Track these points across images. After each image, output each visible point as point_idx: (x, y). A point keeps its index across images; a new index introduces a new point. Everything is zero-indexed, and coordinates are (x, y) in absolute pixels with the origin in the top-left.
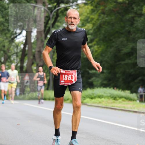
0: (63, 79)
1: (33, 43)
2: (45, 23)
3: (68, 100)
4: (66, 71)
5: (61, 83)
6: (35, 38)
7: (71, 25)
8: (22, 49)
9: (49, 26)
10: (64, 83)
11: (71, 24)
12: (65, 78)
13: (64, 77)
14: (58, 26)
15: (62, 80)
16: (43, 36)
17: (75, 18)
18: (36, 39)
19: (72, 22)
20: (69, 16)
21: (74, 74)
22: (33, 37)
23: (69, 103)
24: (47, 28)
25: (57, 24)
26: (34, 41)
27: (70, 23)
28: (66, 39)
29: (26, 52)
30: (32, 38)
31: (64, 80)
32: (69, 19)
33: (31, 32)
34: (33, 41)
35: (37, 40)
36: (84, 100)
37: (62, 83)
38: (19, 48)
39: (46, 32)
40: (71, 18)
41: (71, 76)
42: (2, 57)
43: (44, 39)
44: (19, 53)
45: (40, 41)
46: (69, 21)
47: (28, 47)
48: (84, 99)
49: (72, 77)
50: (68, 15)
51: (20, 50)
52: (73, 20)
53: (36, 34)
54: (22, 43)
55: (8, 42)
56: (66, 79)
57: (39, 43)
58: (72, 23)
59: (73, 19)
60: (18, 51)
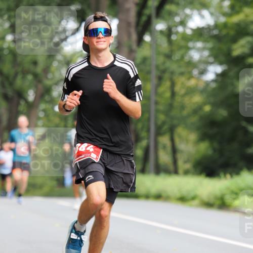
2: (137, 4)
3: (193, 198)
9: (147, 12)
14: (171, 14)
16: (134, 37)
18: (115, 46)
23: (198, 206)
24: (144, 18)
25: (168, 7)
36: (235, 199)
39: (140, 28)
42: (29, 88)
43: (134, 46)
48: (234, 196)
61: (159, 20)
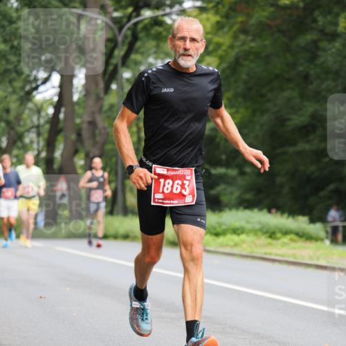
0: (161, 191)
1: (77, 103)
4: (168, 170)
5: (154, 199)
6: (81, 92)
7: (185, 58)
8: (50, 116)
9: (114, 61)
10: (162, 199)
11: (184, 55)
12: (167, 186)
13: (164, 185)
14: (137, 63)
15: (159, 193)
16: (102, 85)
17: (193, 40)
18: (84, 93)
19: (186, 50)
20: (179, 35)
21: (188, 178)
22: (77, 88)
25: (133, 56)
26: (79, 99)
27: (182, 51)
28: (172, 90)
29: (61, 125)
30: (74, 90)
31: (163, 192)
32: (180, 43)
33: (72, 77)
34: (76, 97)
35: (85, 95)
37: (158, 199)
38: (43, 114)
39: (107, 77)
40: (184, 39)
41: (180, 182)
42: (3, 135)
43: (102, 95)
44: (43, 126)
45: (93, 97)
46: (180, 47)
47: (65, 113)
49: (183, 186)
50: (176, 32)
51: (46, 119)
52: (188, 44)
53: (83, 81)
54: (51, 104)
55: (18, 100)
56: (167, 189)
57: (91, 102)
58: (187, 53)
59: (188, 41)
60: (42, 121)
61: (124, 69)
